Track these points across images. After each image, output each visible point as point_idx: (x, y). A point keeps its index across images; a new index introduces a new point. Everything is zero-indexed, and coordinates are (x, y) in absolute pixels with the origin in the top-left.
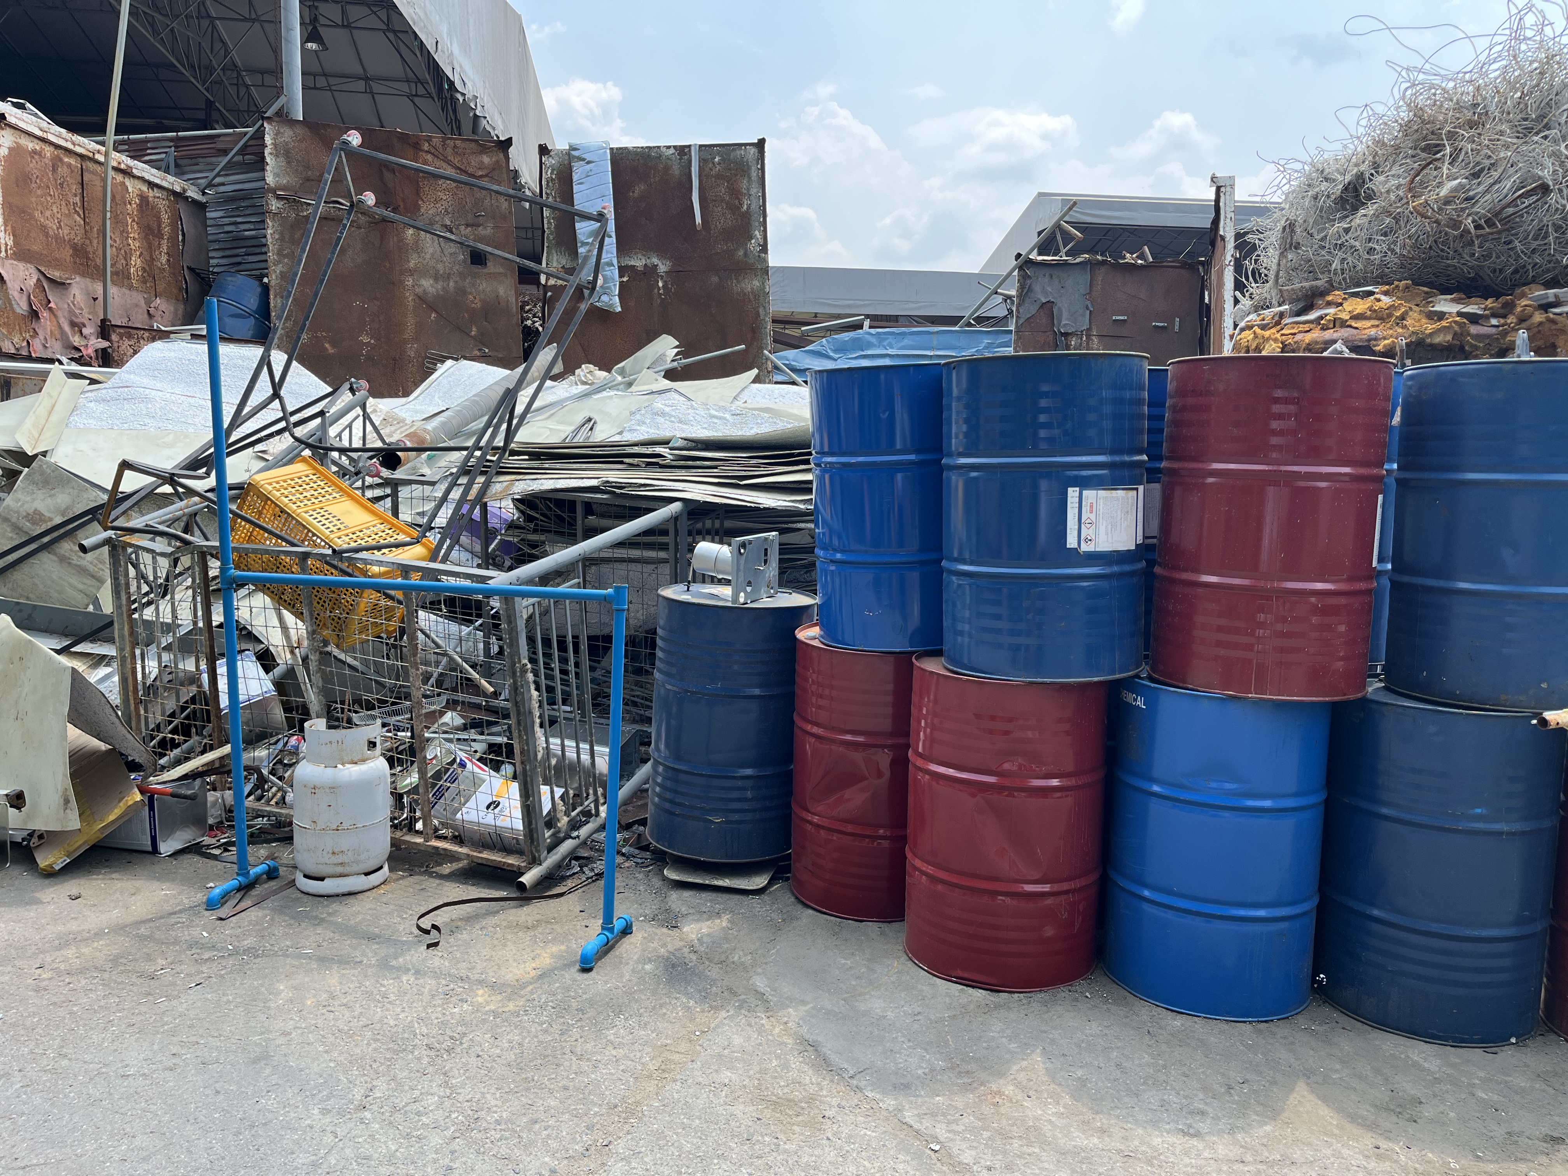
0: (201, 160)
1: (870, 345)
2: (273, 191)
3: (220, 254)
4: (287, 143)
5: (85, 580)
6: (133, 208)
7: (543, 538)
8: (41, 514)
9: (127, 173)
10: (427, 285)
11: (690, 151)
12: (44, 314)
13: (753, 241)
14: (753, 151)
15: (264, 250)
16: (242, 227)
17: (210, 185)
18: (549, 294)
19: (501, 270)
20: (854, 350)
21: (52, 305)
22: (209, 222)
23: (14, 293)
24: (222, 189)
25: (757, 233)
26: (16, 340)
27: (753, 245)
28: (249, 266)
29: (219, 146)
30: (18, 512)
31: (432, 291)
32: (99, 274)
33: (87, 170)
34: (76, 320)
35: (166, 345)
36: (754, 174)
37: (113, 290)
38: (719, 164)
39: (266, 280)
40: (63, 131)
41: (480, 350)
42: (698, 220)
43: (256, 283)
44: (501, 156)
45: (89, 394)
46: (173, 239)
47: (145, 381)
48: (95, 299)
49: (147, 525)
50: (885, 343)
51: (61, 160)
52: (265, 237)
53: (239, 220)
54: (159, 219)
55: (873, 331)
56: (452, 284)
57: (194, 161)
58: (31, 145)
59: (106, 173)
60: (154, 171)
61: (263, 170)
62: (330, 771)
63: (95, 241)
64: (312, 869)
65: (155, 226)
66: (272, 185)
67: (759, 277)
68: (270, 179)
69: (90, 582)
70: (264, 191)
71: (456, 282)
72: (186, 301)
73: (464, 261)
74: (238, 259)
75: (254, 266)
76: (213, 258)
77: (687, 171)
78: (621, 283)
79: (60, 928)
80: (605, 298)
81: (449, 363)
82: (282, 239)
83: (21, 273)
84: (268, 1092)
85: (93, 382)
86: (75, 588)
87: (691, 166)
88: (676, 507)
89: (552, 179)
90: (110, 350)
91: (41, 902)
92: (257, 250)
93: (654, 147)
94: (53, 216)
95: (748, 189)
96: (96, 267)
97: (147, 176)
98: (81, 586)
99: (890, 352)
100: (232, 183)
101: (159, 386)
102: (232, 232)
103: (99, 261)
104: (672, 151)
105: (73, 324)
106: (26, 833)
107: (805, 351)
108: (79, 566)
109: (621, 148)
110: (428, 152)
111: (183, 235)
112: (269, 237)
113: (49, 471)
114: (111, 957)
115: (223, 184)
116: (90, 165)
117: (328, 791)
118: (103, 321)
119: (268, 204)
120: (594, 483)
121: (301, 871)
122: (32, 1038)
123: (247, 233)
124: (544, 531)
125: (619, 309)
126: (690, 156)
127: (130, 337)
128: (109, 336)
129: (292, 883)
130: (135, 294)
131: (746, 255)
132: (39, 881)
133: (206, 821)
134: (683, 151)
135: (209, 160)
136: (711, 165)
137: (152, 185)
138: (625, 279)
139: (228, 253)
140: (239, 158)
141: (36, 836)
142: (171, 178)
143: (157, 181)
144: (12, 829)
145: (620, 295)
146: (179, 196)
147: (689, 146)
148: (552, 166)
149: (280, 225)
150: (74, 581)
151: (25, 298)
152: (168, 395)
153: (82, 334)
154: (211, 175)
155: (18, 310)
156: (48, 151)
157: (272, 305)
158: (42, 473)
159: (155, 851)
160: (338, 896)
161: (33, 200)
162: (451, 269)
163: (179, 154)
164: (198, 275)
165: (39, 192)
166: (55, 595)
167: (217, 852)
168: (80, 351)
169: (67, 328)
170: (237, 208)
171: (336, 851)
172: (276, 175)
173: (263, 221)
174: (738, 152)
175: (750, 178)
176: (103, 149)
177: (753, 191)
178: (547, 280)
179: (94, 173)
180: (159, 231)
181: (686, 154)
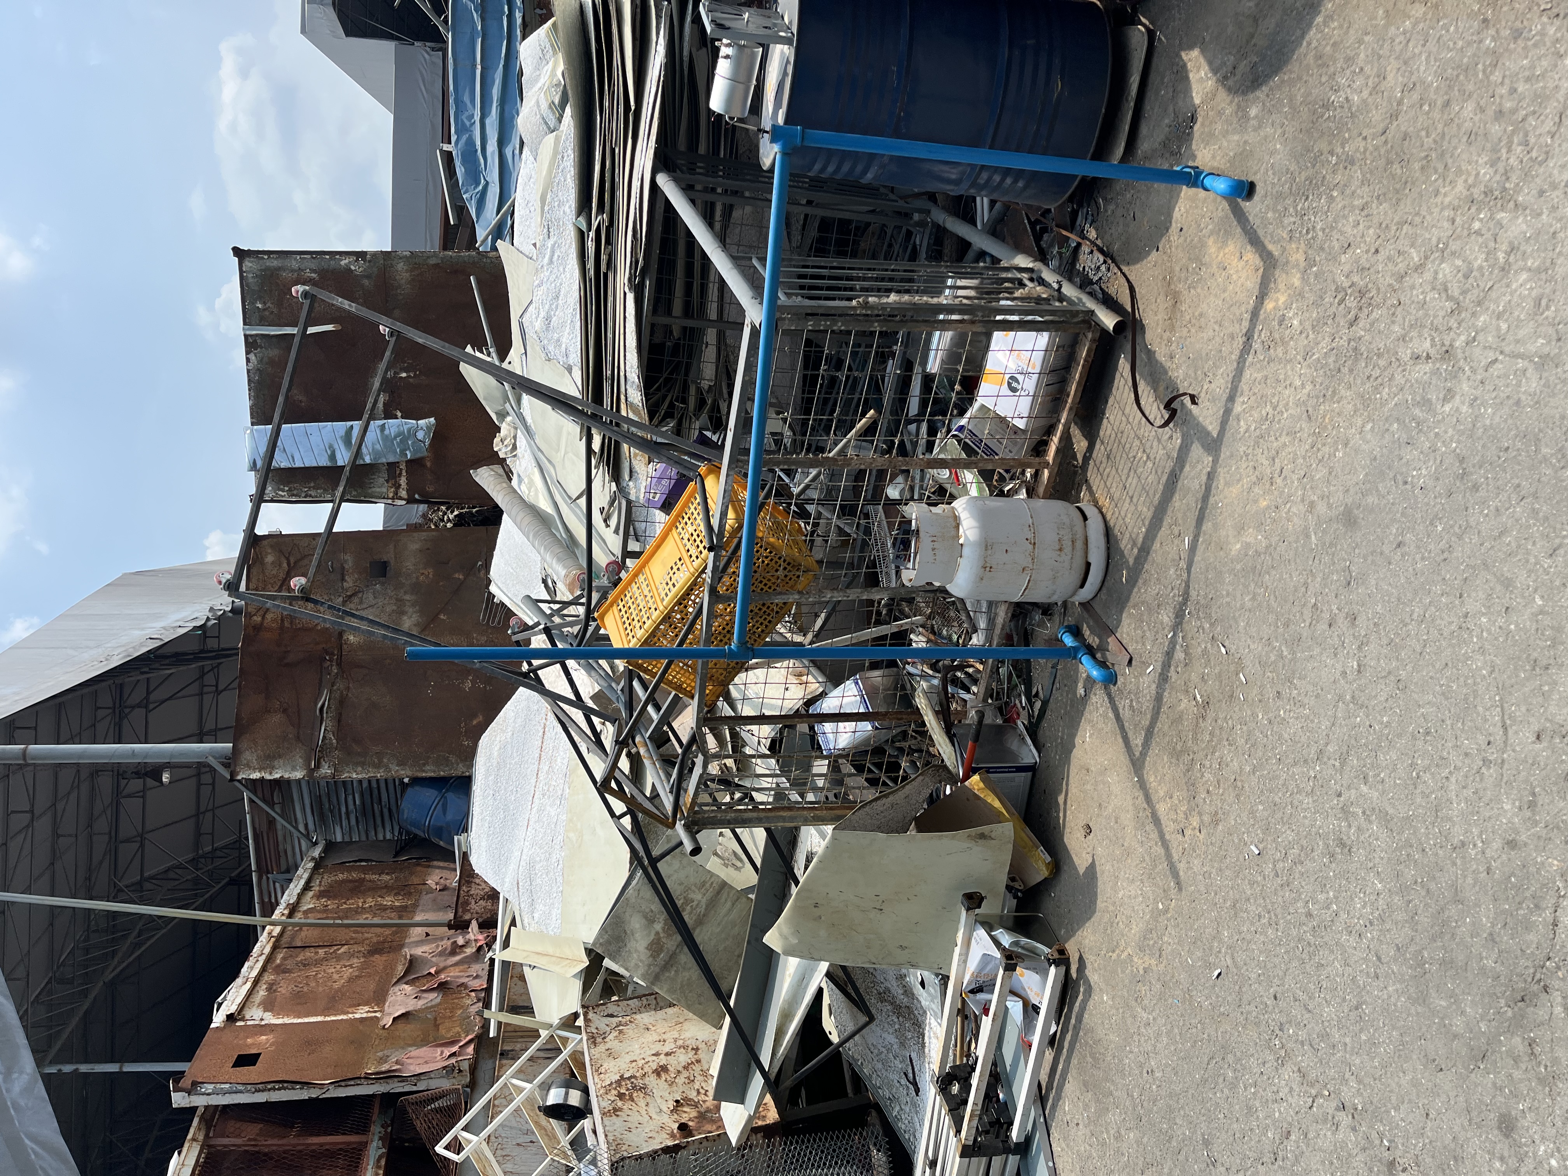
0: (281, 847)
1: (471, 142)
2: (311, 771)
3: (380, 829)
4: (259, 757)
5: (723, 900)
6: (331, 904)
7: (693, 390)
8: (652, 944)
9: (293, 909)
10: (408, 623)
11: (251, 336)
12: (443, 977)
13: (353, 268)
14: (248, 264)
15: (374, 785)
16: (351, 807)
17: (308, 836)
18: (417, 496)
19: (391, 546)
20: (476, 160)
21: (433, 971)
22: (347, 839)
23: (420, 1004)
24: (311, 826)
25: (343, 263)
26: (469, 1002)
27: (357, 268)
28: (393, 801)
29: (265, 827)
30: (649, 966)
31: (415, 618)
32: (402, 929)
33: (290, 943)
34: (449, 950)
35: (473, 851)
36: (275, 263)
37: (419, 918)
38: (264, 303)
39: (406, 780)
40: (247, 965)
41: (479, 571)
42: (330, 327)
43: (410, 791)
44: (265, 542)
45: (526, 922)
46: (364, 870)
47: (512, 867)
48: (427, 935)
49: (671, 792)
50: (468, 124)
51: (279, 966)
52: (360, 782)
53: (343, 810)
54: (343, 881)
55: (454, 138)
56: (407, 597)
57: (282, 854)
58: (262, 992)
59: (294, 925)
60: (292, 886)
61: (288, 782)
62: (966, 551)
63: (366, 935)
64: (1074, 577)
65: (351, 885)
66: (304, 773)
67: (394, 263)
68: (298, 775)
69: (724, 895)
70: (311, 780)
71: (405, 593)
72: (430, 859)
73: (383, 584)
74: (386, 811)
75: (392, 795)
76: (384, 837)
77: (274, 340)
78: (402, 417)
79: (1129, 830)
80: (420, 435)
81: (493, 588)
82: (362, 764)
83: (399, 998)
84: (1406, 483)
85: (513, 923)
86: (730, 910)
87: (268, 335)
88: (662, 180)
89: (290, 490)
90: (480, 920)
91: (1093, 865)
92: (375, 792)
93: (249, 376)
94: (338, 972)
95: (293, 271)
96: (394, 934)
97: (298, 890)
98: (729, 904)
99: (477, 118)
100: (304, 816)
101: (517, 854)
102: (357, 818)
103: (388, 932)
104: (252, 357)
105: (453, 953)
106: (1008, 894)
107: (478, 217)
108: (707, 906)
109: (251, 414)
110: (263, 617)
111: (361, 861)
112: (360, 776)
113: (606, 937)
114: (1173, 760)
115: (306, 825)
116: (285, 939)
117: (989, 552)
118: (450, 927)
119: (326, 777)
120: (630, 297)
121: (1074, 594)
122: (1289, 800)
123: (358, 802)
124: (685, 388)
125: (432, 420)
126: (257, 335)
127: (467, 903)
128: (466, 921)
129: (1086, 606)
130: (421, 902)
131: (368, 277)
132: (1064, 876)
133: (999, 726)
134: (251, 344)
135: (280, 838)
136: (267, 313)
137: (307, 887)
138: (399, 414)
139: (379, 822)
140: (278, 808)
141: (1012, 884)
142: (300, 871)
143: (302, 882)
144: (1003, 911)
145: (417, 419)
146: (318, 865)
147: (246, 336)
148: (274, 490)
149: (347, 765)
150: (724, 911)
151: (425, 995)
152: (527, 843)
153: (463, 946)
154: (296, 834)
155: (438, 1000)
156: (268, 977)
157: (432, 775)
158: (609, 942)
159: (1031, 769)
160: (1108, 549)
161: (321, 989)
162: (391, 597)
163: (275, 868)
164: (402, 849)
165: (313, 984)
166: (736, 930)
167: (1038, 705)
168: (481, 947)
169: (457, 958)
170: (331, 811)
171: (1058, 547)
172: (294, 769)
173: (344, 783)
174: (251, 280)
175: (279, 269)
176: (268, 928)
177: (295, 265)
178: (401, 498)
179: (293, 937)
180: (356, 881)
181: (255, 341)
